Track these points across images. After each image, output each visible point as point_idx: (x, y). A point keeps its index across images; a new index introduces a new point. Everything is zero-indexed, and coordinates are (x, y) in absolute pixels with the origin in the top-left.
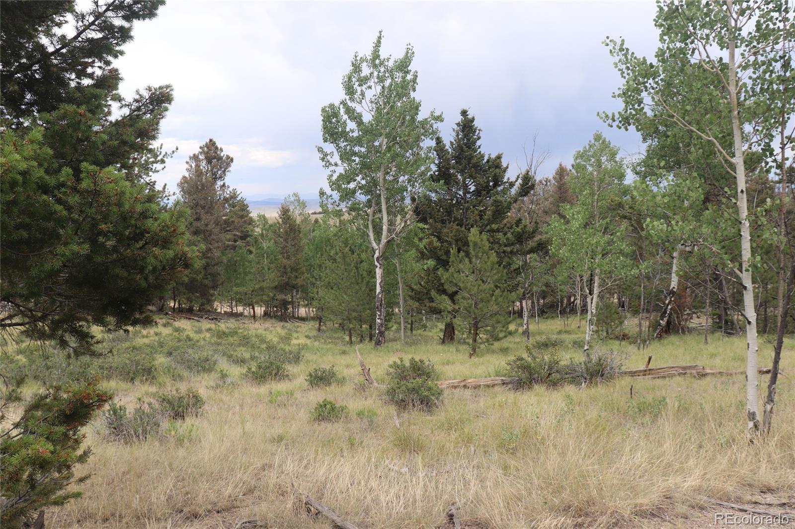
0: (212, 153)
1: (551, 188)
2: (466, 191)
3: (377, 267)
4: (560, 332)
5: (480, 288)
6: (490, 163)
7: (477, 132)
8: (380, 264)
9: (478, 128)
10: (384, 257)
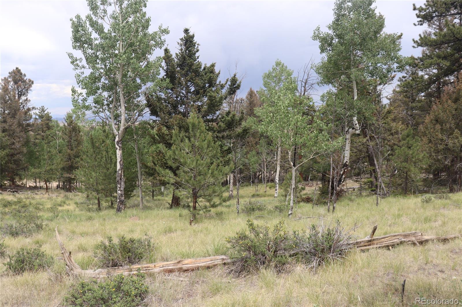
0: (17, 77)
1: (245, 104)
2: (188, 92)
3: (117, 149)
4: (253, 196)
5: (198, 162)
6: (206, 70)
7: (197, 46)
8: (119, 147)
9: (197, 43)
10: (121, 141)
